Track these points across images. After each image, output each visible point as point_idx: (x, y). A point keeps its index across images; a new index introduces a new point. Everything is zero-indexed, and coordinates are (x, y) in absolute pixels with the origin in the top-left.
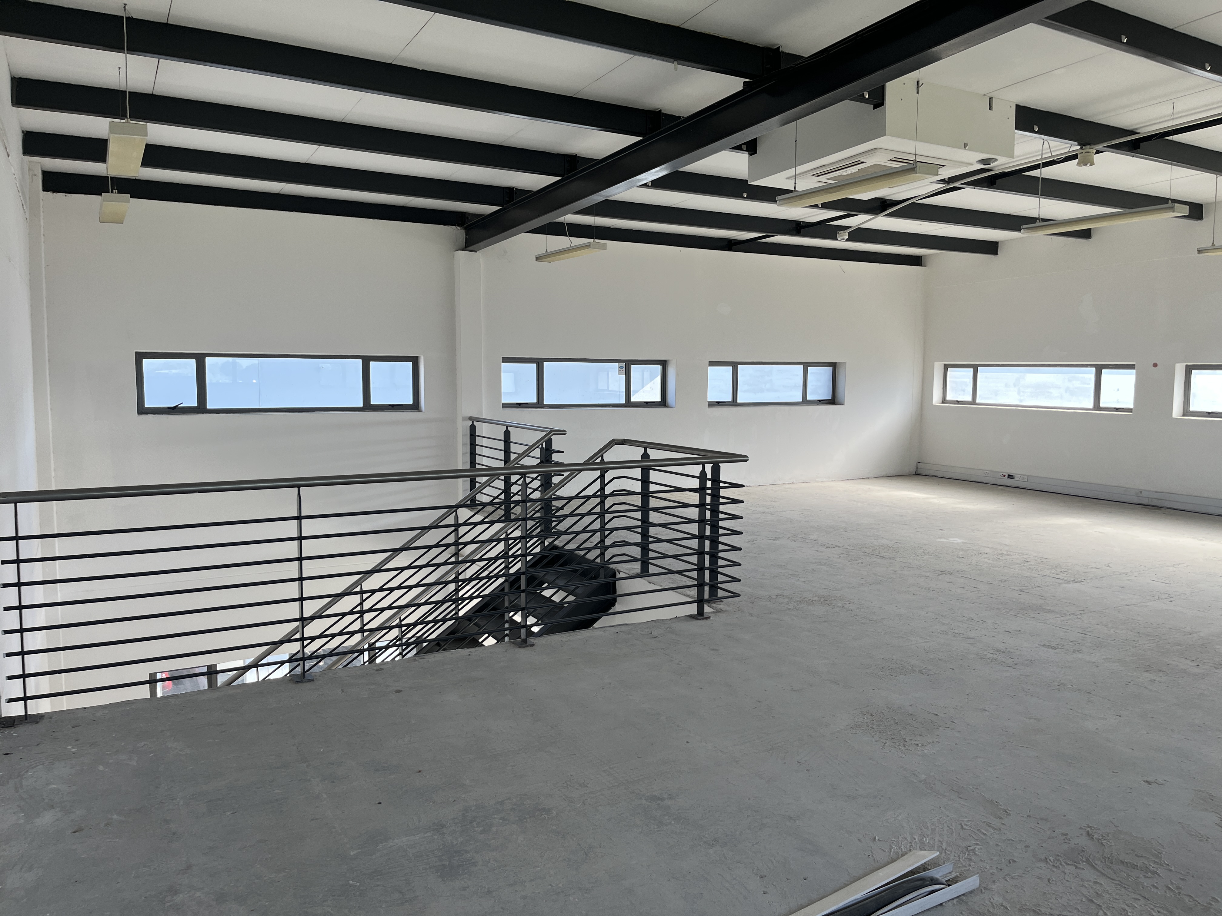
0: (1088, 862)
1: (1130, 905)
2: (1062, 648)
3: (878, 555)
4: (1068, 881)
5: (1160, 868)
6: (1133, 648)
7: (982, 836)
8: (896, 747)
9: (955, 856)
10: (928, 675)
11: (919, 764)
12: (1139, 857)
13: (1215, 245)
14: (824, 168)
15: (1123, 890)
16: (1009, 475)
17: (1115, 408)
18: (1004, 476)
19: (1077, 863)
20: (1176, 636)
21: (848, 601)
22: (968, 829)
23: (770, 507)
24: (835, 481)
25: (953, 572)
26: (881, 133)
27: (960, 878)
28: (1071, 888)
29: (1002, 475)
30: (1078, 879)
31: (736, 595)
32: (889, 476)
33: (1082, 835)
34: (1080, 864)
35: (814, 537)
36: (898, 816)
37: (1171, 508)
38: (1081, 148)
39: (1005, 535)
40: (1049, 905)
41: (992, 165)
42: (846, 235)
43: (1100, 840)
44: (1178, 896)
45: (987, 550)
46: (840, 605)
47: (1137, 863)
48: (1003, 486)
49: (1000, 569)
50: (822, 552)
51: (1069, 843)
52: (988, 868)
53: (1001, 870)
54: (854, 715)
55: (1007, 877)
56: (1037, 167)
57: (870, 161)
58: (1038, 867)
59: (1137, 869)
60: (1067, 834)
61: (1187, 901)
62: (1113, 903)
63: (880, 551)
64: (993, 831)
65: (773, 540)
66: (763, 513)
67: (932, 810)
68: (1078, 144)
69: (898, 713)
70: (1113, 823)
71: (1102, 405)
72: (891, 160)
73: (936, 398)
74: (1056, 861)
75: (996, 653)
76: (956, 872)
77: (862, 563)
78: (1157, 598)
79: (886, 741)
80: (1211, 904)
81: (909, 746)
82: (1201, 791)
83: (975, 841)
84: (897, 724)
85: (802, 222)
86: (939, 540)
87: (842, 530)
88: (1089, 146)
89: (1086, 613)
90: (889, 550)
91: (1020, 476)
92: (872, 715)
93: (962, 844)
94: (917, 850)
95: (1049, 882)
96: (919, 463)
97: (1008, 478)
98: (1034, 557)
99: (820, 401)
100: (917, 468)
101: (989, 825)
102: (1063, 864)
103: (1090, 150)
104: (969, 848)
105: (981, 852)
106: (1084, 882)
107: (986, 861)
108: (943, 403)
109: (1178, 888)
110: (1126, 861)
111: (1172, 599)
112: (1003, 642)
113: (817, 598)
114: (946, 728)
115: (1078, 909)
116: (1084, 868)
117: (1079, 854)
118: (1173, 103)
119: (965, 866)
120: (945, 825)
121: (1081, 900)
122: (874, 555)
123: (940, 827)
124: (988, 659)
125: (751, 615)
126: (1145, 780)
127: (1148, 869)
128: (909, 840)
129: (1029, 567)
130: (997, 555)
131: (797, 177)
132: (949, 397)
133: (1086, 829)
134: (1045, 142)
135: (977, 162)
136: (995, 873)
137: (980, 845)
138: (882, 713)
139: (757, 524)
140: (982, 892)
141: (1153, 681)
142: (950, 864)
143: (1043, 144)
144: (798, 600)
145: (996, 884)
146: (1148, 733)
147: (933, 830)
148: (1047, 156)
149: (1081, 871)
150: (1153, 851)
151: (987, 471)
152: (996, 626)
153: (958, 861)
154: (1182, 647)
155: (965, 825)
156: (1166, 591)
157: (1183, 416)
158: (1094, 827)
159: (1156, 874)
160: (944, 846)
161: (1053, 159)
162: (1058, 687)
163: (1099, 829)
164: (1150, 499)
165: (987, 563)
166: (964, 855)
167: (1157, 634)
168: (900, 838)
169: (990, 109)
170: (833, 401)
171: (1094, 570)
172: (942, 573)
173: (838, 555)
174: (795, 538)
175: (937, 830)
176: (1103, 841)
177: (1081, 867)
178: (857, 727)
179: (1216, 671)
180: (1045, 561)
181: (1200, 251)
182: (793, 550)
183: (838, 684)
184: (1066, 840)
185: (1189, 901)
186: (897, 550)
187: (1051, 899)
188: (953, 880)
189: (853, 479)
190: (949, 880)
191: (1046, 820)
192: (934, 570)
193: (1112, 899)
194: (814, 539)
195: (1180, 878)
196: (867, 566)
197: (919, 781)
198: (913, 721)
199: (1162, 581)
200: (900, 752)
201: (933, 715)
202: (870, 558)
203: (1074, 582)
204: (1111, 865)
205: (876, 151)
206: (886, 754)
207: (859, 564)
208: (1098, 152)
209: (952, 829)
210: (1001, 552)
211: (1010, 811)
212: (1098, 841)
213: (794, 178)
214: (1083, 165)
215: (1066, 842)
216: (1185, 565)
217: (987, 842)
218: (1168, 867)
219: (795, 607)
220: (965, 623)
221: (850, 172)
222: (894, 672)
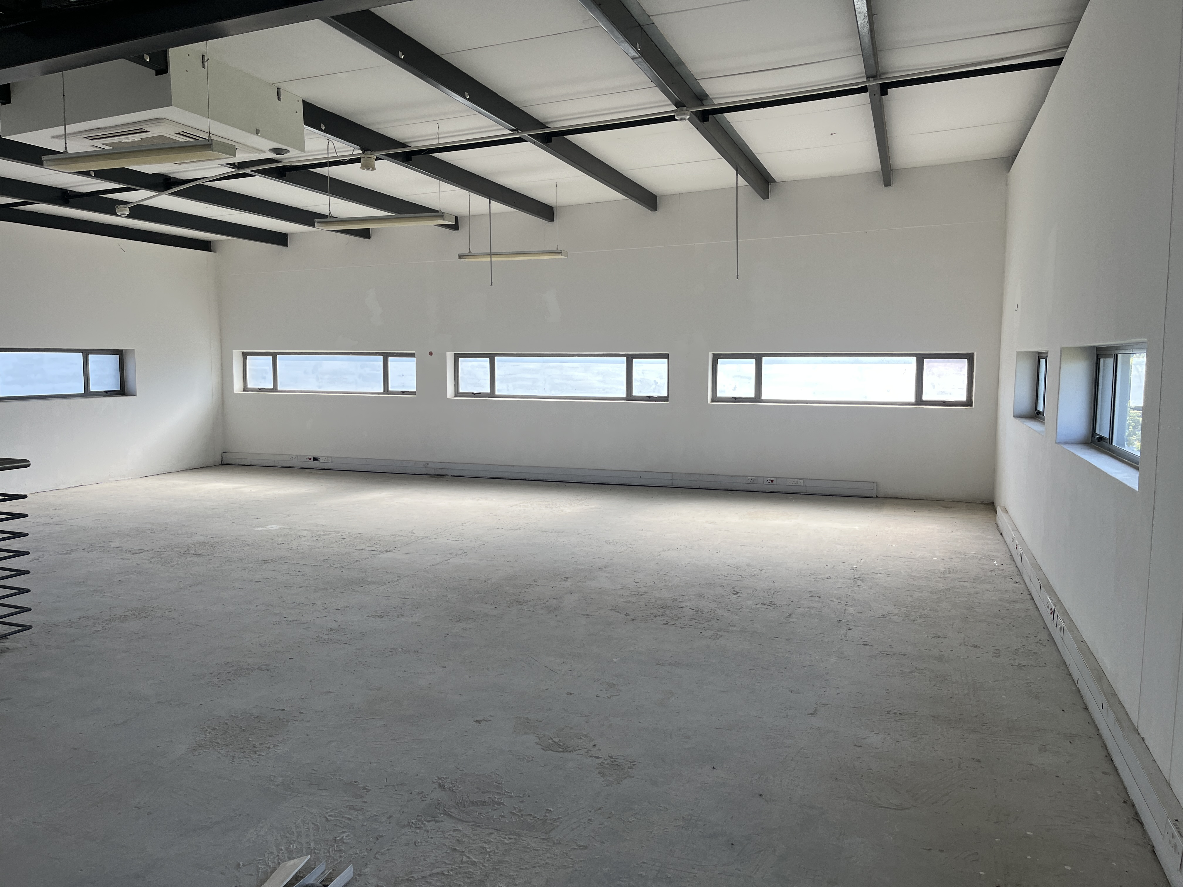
0: (445, 813)
1: (487, 841)
2: (388, 615)
3: (194, 553)
4: (432, 838)
5: (502, 797)
6: (444, 602)
7: (348, 822)
8: (247, 756)
9: (324, 853)
10: (268, 671)
11: (274, 767)
12: (485, 793)
13: (471, 252)
14: (100, 131)
15: (478, 829)
16: (314, 458)
17: (402, 392)
18: (310, 459)
19: (436, 818)
20: (475, 585)
21: (168, 609)
22: (333, 819)
23: (55, 516)
24: (132, 479)
25: (276, 560)
26: (167, 102)
27: (333, 874)
28: (436, 844)
29: (308, 459)
30: (439, 833)
31: (26, 628)
32: (193, 469)
33: (435, 788)
34: (438, 817)
35: (116, 544)
36: (260, 831)
37: (452, 476)
38: (363, 153)
39: (319, 516)
40: (419, 869)
41: (285, 156)
42: (127, 211)
43: (451, 789)
44: (522, 819)
45: (306, 533)
46: (160, 615)
47: (484, 800)
48: (309, 468)
49: (320, 549)
50: (128, 559)
51: (426, 800)
52: (358, 852)
53: (371, 850)
54: (194, 734)
55: (377, 855)
56: (324, 165)
57: (155, 131)
58: (403, 834)
59: (485, 805)
60: (422, 792)
61: (529, 820)
62: (473, 845)
63: (196, 549)
64: (356, 813)
65: (64, 554)
66: (47, 524)
67: (294, 813)
68: (360, 148)
69: (243, 718)
70: (458, 768)
71: (390, 389)
72: (178, 134)
73: (237, 386)
74: (418, 823)
75: (330, 633)
76: (329, 870)
77: (177, 564)
78: (455, 555)
79: (234, 753)
80: (546, 816)
81: (260, 751)
82: (519, 717)
83: (341, 830)
84: (243, 731)
85: (70, 190)
86: (256, 529)
87: (149, 532)
88: (370, 152)
89: (402, 578)
90: (205, 546)
91: (324, 458)
92: (214, 729)
93: (330, 837)
94: (285, 862)
95: (415, 845)
96: (224, 452)
97: (314, 460)
98: (349, 533)
99: (106, 392)
100: (222, 458)
101: (351, 808)
102: (425, 822)
103: (371, 156)
104: (337, 839)
105: (349, 839)
106: (445, 833)
107: (356, 846)
108: (244, 390)
109: (520, 811)
110: (475, 801)
111: (466, 554)
112: (335, 621)
113: (130, 612)
114: (295, 720)
115: (446, 863)
116: (443, 820)
117: (436, 808)
118: (438, 124)
119: (337, 860)
120: (310, 823)
121: (446, 852)
122: (190, 554)
123: (305, 827)
124: (324, 640)
125: (48, 647)
126: (475, 720)
127: (494, 801)
128: (275, 852)
129: (347, 543)
130: (315, 536)
131: (67, 136)
132: (249, 386)
133: (437, 782)
134: (330, 142)
135: (269, 150)
136: (365, 855)
137: (347, 832)
138: (226, 723)
139: (40, 539)
140: (357, 880)
141: (465, 629)
142: (322, 864)
143: (328, 144)
144: (106, 618)
145: (369, 866)
146: (470, 677)
147: (299, 833)
148: (333, 156)
149: (440, 824)
150: (495, 783)
151: (293, 456)
152: (326, 606)
153: (329, 856)
154: (481, 594)
155: (330, 816)
156: (461, 548)
157: (455, 396)
158: (443, 778)
159: (501, 804)
160: (313, 847)
161: (338, 159)
162: (391, 653)
163: (448, 778)
164: (435, 469)
165: (307, 545)
166: (333, 848)
167: (460, 587)
168: (266, 854)
169: (279, 99)
170: (123, 391)
171: (401, 538)
172: (265, 562)
173: (148, 560)
174: (94, 548)
175: (303, 832)
176: (453, 788)
177: (440, 819)
178: (200, 747)
179: (510, 609)
180: (359, 535)
181: (460, 257)
182: (92, 563)
183: (171, 704)
184: (423, 798)
185: (530, 820)
186: (214, 545)
187: (420, 862)
188: (326, 879)
189: (153, 475)
190: (323, 880)
191: (402, 784)
192: (257, 560)
193: (471, 842)
194: (117, 546)
195: (520, 801)
196: (184, 567)
197: (277, 786)
198: (260, 723)
199: (456, 539)
200: (252, 761)
201: (279, 711)
202: (186, 558)
203: (387, 551)
204: (464, 809)
205: (160, 121)
206: (236, 767)
207: (173, 566)
208: (377, 159)
209: (318, 825)
210: (318, 533)
211: (368, 787)
212: (450, 790)
213: (64, 137)
214: (366, 169)
215: (423, 801)
216: (470, 523)
217: (353, 827)
218: (509, 794)
219: (104, 628)
220: (296, 609)
221: (131, 140)
222: (232, 676)
